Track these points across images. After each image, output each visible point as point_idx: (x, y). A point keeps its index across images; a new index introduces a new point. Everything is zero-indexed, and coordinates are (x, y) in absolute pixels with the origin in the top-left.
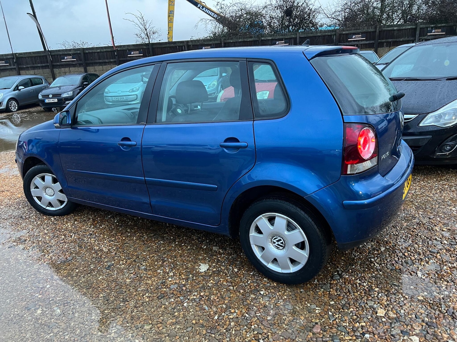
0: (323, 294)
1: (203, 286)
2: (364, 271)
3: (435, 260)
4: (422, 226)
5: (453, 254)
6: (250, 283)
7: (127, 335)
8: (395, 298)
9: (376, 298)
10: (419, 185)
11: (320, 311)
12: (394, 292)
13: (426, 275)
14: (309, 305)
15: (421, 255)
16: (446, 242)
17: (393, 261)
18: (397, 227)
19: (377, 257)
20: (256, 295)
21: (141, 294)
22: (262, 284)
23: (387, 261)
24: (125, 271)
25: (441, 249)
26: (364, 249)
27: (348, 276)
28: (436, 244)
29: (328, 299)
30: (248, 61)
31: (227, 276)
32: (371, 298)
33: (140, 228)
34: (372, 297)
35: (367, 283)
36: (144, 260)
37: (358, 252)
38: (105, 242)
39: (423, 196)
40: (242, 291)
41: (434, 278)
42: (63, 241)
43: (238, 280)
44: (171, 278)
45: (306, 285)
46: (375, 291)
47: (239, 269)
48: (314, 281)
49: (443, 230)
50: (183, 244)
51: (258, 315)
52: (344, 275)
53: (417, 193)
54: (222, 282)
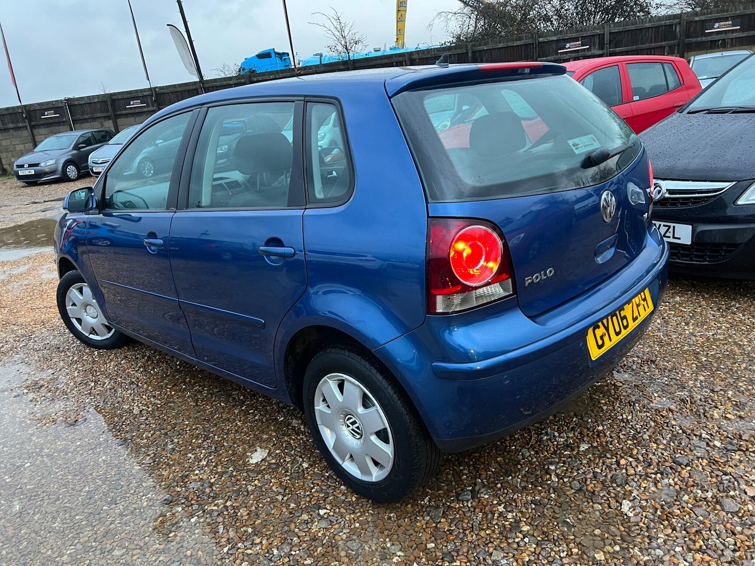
0: (424, 526)
1: (239, 489)
2: (525, 488)
3: (673, 480)
4: (688, 406)
5: (719, 470)
6: (315, 491)
7: (83, 562)
8: (552, 549)
9: (515, 546)
10: (731, 321)
11: (400, 560)
12: (556, 538)
13: (638, 510)
14: (389, 545)
15: (652, 467)
16: (718, 444)
17: (590, 472)
18: (637, 405)
19: (564, 463)
20: (311, 515)
21: (141, 494)
22: (334, 495)
23: (578, 473)
24: (143, 450)
25: (698, 458)
26: (548, 445)
27: (487, 496)
28: (695, 447)
29: (429, 536)
30: (307, 102)
31: (286, 476)
32: (506, 544)
33: (207, 376)
34: (509, 544)
35: (514, 514)
36: (179, 434)
37: (533, 450)
38: (144, 397)
39: (726, 344)
40: (292, 505)
41: (652, 517)
42: (89, 392)
43: (299, 483)
44: (200, 471)
45: (407, 505)
46: (521, 532)
47: (311, 463)
48: (423, 500)
49: (726, 417)
50: (252, 411)
51: (293, 553)
52: (482, 493)
53: (718, 336)
54: (271, 484)
